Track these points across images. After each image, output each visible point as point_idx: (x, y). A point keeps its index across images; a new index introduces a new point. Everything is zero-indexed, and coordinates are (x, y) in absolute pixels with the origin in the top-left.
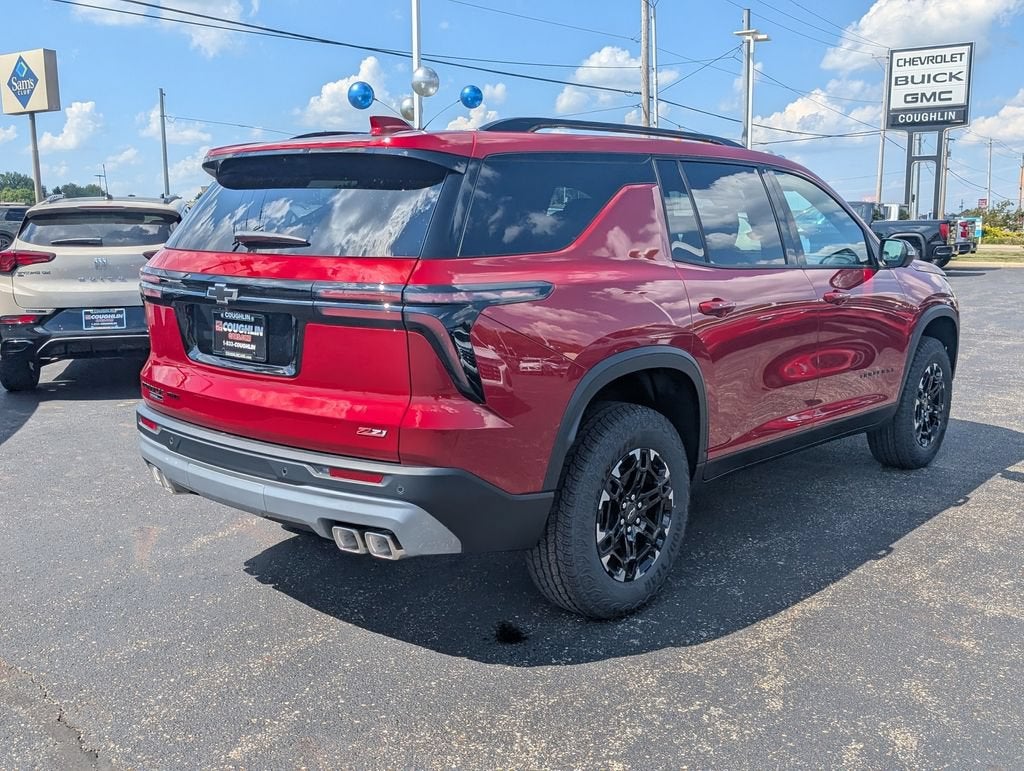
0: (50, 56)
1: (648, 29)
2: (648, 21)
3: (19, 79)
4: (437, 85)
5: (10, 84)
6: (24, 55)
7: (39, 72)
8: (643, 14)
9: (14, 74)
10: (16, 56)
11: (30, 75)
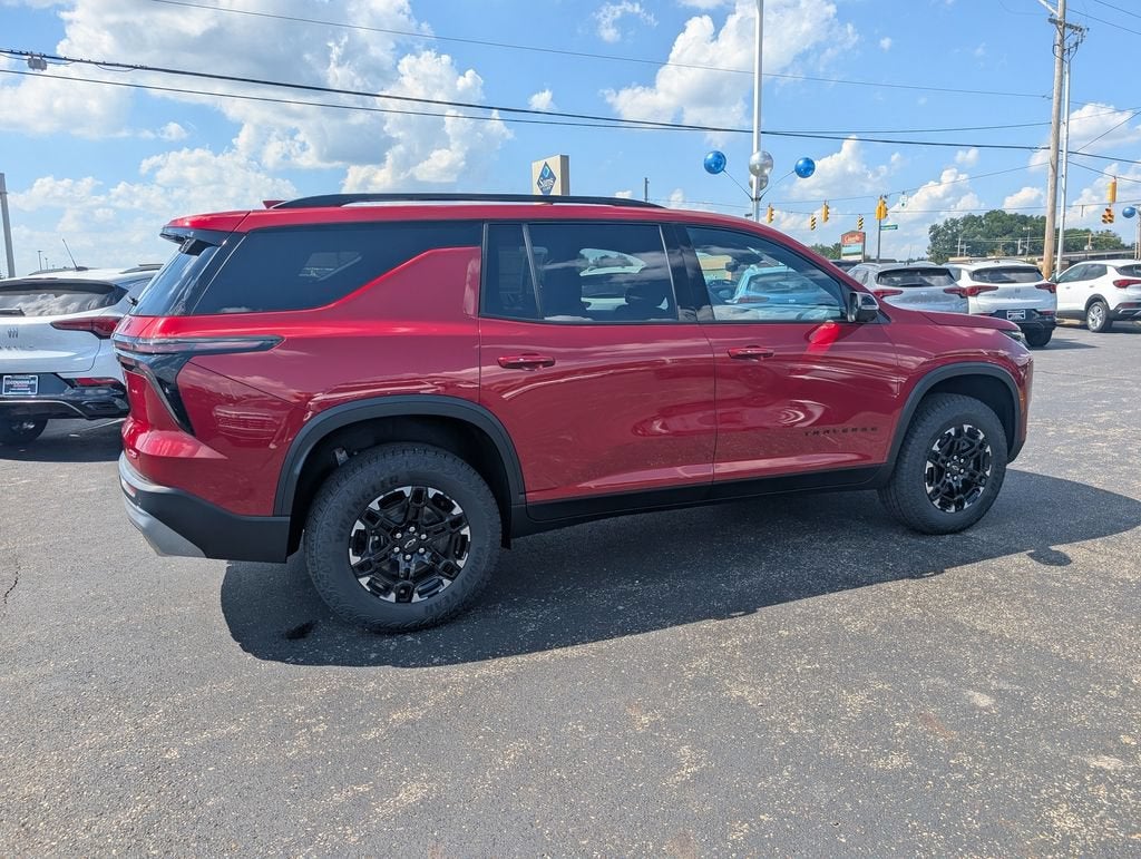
0: (565, 160)
1: (1061, 85)
2: (1062, 77)
3: (545, 179)
4: (772, 166)
5: (539, 184)
6: (548, 160)
7: (558, 174)
8: (1057, 70)
9: (542, 175)
10: (542, 163)
11: (552, 175)
